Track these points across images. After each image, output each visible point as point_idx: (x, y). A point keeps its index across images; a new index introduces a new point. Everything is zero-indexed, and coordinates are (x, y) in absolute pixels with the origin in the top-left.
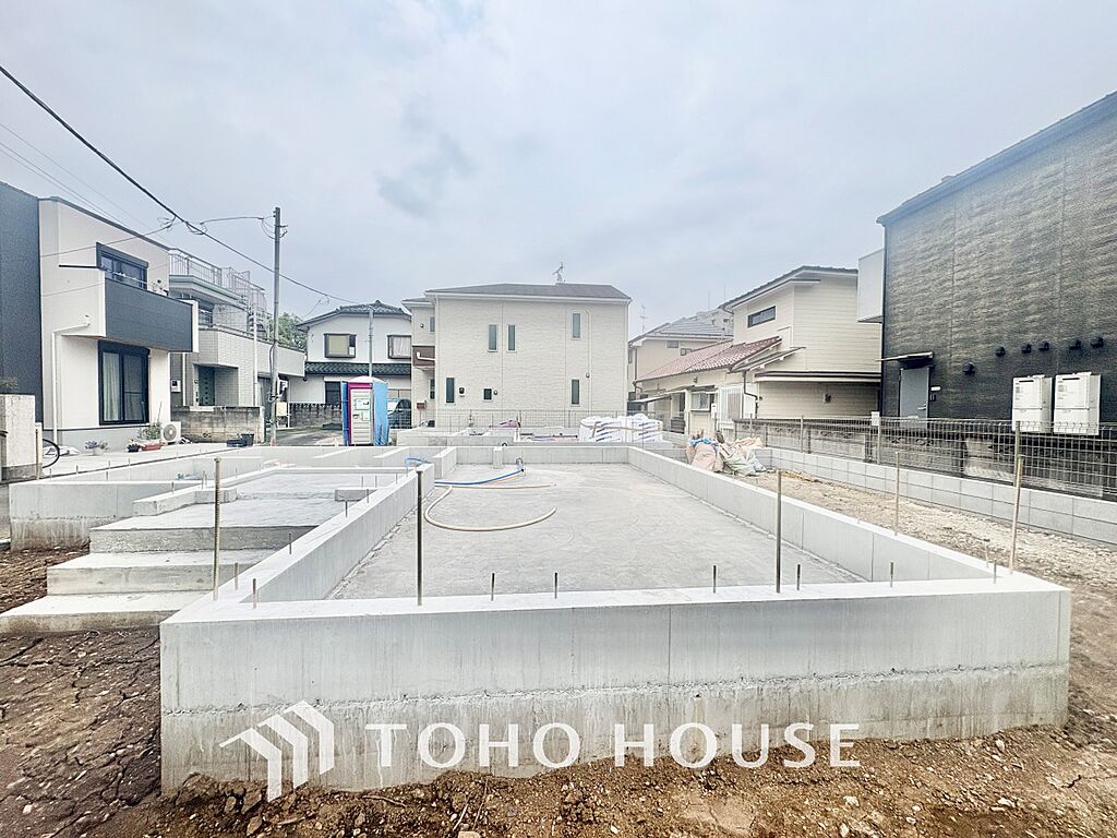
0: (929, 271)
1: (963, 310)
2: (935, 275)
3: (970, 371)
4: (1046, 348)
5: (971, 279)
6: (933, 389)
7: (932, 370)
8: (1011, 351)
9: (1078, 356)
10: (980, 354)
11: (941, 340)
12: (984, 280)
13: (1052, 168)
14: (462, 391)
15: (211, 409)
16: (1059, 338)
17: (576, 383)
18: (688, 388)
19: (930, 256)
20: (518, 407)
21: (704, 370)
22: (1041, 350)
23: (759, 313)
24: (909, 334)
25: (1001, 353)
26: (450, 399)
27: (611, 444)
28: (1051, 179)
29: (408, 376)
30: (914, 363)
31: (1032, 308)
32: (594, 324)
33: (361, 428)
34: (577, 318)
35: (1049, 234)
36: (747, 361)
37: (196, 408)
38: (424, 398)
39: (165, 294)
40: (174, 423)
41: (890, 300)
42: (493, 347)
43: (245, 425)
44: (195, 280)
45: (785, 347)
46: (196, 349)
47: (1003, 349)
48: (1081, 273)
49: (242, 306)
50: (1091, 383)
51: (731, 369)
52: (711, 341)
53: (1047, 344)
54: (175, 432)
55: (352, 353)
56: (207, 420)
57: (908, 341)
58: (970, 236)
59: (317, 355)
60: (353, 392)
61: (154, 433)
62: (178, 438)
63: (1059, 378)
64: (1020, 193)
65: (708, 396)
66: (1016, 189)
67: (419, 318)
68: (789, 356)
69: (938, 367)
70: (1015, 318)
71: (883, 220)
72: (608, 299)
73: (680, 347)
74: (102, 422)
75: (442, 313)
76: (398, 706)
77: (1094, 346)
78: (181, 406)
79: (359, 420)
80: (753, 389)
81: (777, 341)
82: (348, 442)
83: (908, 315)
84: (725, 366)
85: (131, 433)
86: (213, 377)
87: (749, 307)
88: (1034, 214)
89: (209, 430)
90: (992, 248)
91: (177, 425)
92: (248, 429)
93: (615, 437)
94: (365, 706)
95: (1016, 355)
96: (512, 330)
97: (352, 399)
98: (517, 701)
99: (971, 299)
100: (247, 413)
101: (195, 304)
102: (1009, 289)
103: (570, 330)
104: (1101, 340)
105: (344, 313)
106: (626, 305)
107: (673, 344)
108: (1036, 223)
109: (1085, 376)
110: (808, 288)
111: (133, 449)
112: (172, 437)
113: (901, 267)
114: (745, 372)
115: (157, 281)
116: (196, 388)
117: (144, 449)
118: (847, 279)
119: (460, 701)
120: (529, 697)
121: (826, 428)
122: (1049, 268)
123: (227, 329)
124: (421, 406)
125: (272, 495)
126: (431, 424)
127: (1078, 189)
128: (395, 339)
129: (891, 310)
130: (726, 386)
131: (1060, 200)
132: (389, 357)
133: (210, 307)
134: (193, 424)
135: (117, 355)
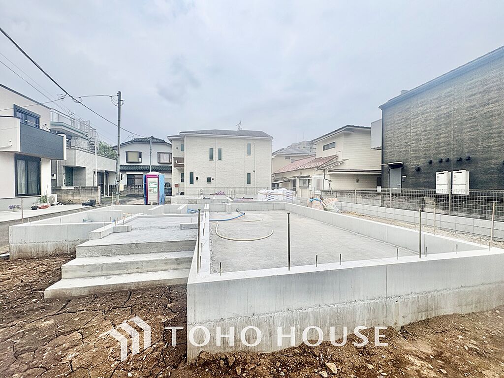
0: (401, 129)
1: (415, 145)
2: (403, 130)
3: (418, 170)
4: (448, 160)
5: (418, 132)
6: (403, 177)
7: (402, 169)
8: (434, 161)
9: (461, 163)
10: (422, 163)
11: (406, 157)
12: (423, 133)
13: (449, 90)
14: (197, 179)
15: (72, 188)
16: (453, 157)
17: (249, 175)
18: (297, 177)
19: (401, 123)
20: (224, 186)
21: (305, 169)
22: (446, 161)
23: (328, 145)
24: (393, 155)
25: (431, 162)
26: (192, 182)
27: (274, 201)
28: (449, 94)
29: (170, 171)
30: (395, 166)
31: (443, 144)
32: (256, 148)
33: (152, 195)
34: (249, 145)
35: (448, 116)
36: (324, 165)
37: (64, 187)
38: (178, 181)
39: (50, 131)
40: (53, 195)
41: (385, 140)
42: (211, 158)
43: (91, 195)
44: (64, 124)
45: (340, 159)
46: (65, 158)
47: (431, 161)
48: (461, 131)
49: (86, 138)
50: (466, 174)
51: (318, 168)
52: (304, 157)
53: (448, 159)
54: (54, 200)
55: (140, 161)
56: (70, 193)
57: (393, 157)
58: (417, 115)
59: (123, 162)
60: (149, 179)
61: (44, 200)
62: (56, 202)
63: (454, 172)
64: (437, 98)
65: (307, 180)
66: (435, 97)
67: (176, 145)
68: (342, 163)
69: (405, 168)
70: (436, 148)
71: (381, 107)
72: (262, 137)
73: (291, 159)
74: (17, 195)
75: (187, 143)
76: (286, 314)
77: (467, 160)
78: (56, 187)
79: (152, 193)
80: (328, 177)
81: (336, 157)
82: (146, 203)
83: (392, 147)
84: (315, 167)
85: (33, 201)
86: (72, 172)
87: (324, 142)
88: (443, 107)
89: (72, 198)
90: (426, 120)
91: (55, 196)
92: (92, 197)
93: (275, 198)
94: (272, 315)
95: (436, 163)
96: (220, 151)
97: (148, 182)
98: (331, 309)
99: (418, 141)
100: (92, 190)
101: (65, 136)
102: (433, 137)
103: (246, 151)
104: (469, 157)
105: (136, 141)
106: (270, 141)
107: (287, 158)
108: (443, 110)
109: (464, 172)
110: (350, 134)
111: (34, 208)
112: (53, 202)
113: (389, 126)
114: (324, 170)
115: (45, 124)
116: (64, 178)
117: (40, 208)
118: (367, 131)
119: (310, 310)
120: (336, 306)
121: (363, 193)
122: (449, 129)
123: (79, 148)
124: (177, 186)
125: (148, 228)
126: (182, 194)
127: (459, 98)
128: (161, 154)
129: (385, 145)
130: (315, 176)
131: (453, 102)
132: (158, 163)
133: (70, 138)
134: (63, 195)
135: (24, 161)
